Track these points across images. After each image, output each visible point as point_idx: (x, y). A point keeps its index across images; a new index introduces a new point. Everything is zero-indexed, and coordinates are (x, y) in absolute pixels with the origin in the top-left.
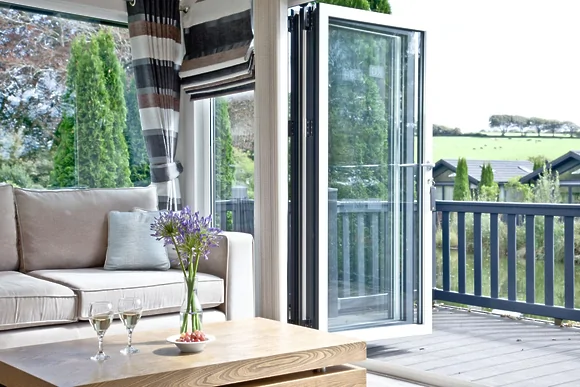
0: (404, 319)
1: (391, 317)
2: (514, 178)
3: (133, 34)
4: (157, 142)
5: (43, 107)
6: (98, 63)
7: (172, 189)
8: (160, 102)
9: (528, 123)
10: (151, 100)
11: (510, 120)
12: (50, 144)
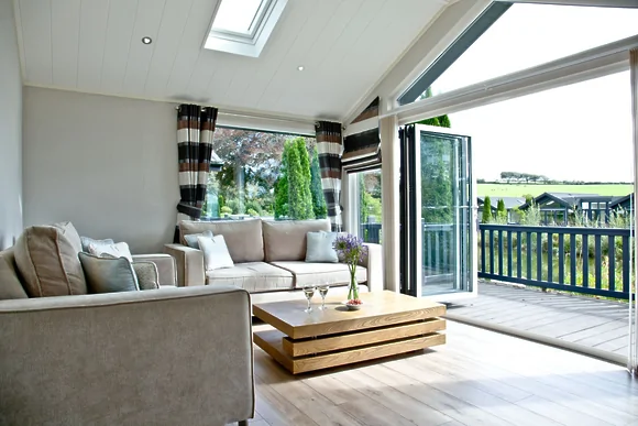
0: (462, 288)
1: (455, 287)
2: (515, 206)
3: (318, 141)
4: (330, 195)
5: (268, 172)
6: (297, 152)
7: (338, 220)
8: (332, 175)
9: (521, 176)
10: (327, 173)
11: (512, 175)
12: (272, 191)
